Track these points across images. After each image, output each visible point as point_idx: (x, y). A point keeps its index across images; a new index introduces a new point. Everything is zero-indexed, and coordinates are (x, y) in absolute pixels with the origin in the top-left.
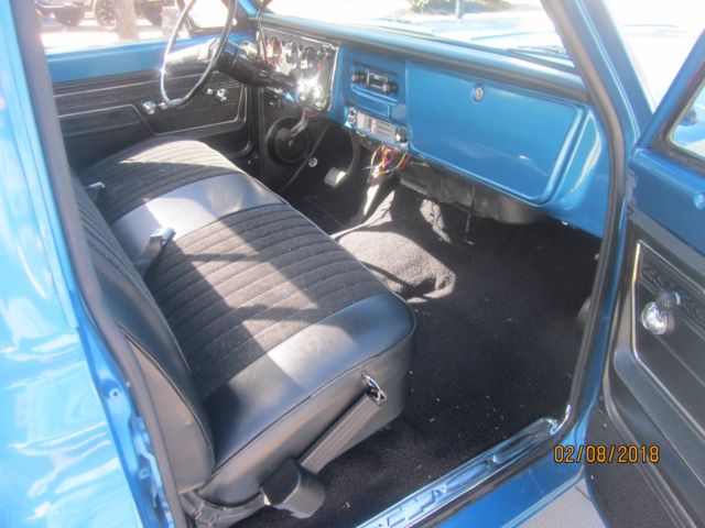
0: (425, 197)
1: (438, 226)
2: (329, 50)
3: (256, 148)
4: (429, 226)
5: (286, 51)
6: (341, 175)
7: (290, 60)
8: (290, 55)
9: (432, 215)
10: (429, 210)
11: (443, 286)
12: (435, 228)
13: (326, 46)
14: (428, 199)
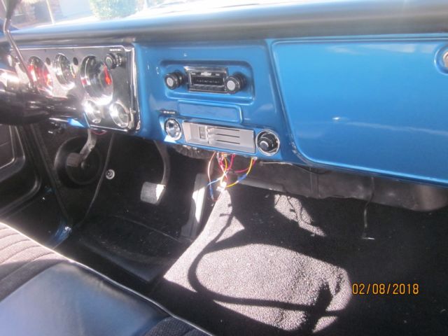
0: (277, 193)
1: (304, 221)
2: (120, 54)
3: (46, 182)
4: (294, 224)
5: (54, 71)
6: (160, 189)
7: (63, 80)
8: (60, 73)
9: (293, 211)
10: (286, 206)
11: (338, 289)
12: (302, 225)
13: (115, 49)
14: (281, 194)
